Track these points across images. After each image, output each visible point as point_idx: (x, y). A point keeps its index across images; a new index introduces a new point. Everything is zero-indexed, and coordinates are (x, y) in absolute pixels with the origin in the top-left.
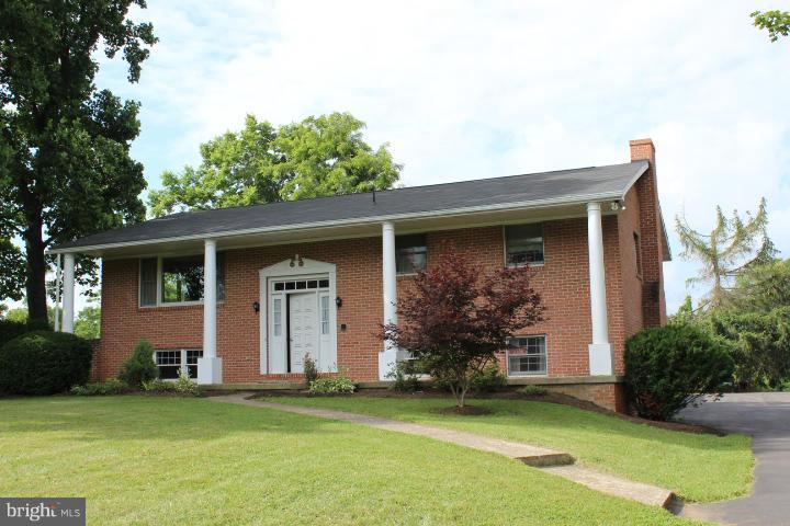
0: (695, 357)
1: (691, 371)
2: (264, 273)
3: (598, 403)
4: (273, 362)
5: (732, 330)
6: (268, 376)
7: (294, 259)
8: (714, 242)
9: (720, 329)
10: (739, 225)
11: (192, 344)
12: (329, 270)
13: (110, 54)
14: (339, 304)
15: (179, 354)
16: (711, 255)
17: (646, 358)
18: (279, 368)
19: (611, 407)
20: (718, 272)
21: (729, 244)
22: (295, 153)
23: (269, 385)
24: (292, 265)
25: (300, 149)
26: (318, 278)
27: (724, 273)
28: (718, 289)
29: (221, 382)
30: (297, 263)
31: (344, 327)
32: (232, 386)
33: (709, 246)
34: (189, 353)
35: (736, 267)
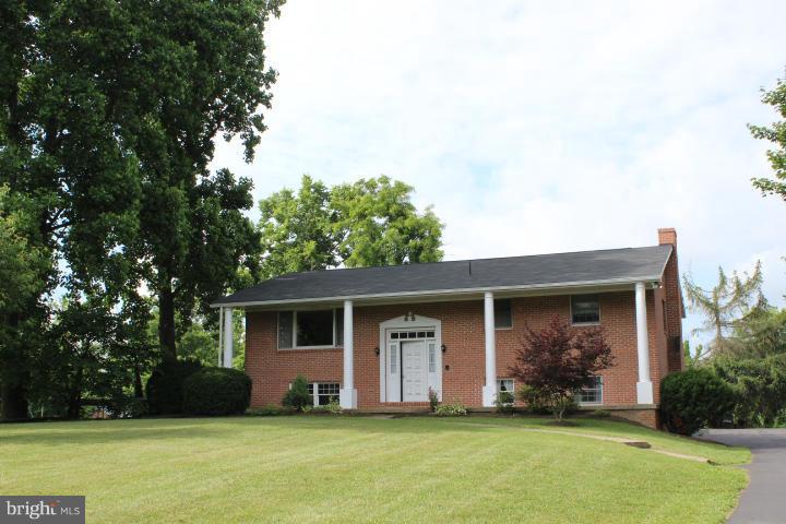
0: (710, 392)
1: (708, 402)
2: (383, 326)
3: (644, 423)
4: (390, 393)
5: (731, 374)
6: (386, 404)
7: (407, 315)
8: (716, 298)
9: (722, 373)
10: (738, 283)
11: (329, 378)
12: (435, 324)
13: (228, 138)
14: (444, 351)
15: (312, 386)
16: (714, 309)
17: (676, 392)
18: (394, 398)
19: (654, 426)
20: (719, 323)
21: (729, 299)
22: (353, 213)
23: (388, 409)
24: (406, 320)
25: (357, 210)
26: (426, 330)
27: (725, 324)
28: (720, 338)
29: (356, 407)
30: (410, 318)
31: (447, 367)
32: (363, 410)
33: (712, 301)
34: (320, 386)
35: (734, 319)
